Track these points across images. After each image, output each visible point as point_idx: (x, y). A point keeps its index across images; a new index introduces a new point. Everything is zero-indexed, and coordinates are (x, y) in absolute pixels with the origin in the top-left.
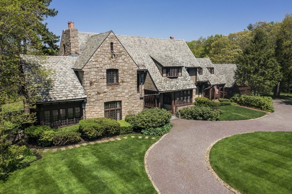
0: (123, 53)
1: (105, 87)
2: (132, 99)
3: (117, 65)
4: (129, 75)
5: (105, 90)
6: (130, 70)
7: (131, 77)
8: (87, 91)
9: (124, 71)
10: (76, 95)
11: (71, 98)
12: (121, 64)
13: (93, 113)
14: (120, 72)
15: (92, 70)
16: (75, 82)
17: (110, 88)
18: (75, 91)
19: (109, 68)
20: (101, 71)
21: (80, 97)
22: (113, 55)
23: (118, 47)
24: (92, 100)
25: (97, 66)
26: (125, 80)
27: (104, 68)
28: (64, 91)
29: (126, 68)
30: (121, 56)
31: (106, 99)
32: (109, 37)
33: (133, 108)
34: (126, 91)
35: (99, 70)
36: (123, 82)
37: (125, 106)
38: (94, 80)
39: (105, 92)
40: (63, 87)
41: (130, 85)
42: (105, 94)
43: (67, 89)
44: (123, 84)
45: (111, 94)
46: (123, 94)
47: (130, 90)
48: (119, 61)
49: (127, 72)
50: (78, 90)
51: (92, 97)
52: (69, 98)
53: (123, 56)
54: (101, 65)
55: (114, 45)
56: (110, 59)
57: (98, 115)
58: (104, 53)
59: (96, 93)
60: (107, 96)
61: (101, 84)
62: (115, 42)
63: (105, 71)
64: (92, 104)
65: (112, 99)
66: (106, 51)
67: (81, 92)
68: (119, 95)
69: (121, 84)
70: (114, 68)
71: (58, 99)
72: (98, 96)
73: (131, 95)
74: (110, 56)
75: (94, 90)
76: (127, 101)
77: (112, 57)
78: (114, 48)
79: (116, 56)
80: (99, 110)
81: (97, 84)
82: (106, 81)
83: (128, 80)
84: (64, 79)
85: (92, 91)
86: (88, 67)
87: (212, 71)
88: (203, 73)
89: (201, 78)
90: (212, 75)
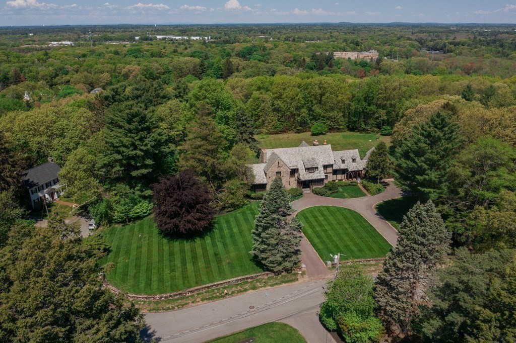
3: (280, 170)
6: (286, 171)
7: (287, 174)
8: (267, 180)
9: (283, 172)
14: (281, 173)
15: (270, 172)
16: (264, 176)
18: (263, 180)
19: (277, 171)
20: (273, 173)
21: (264, 183)
22: (279, 166)
23: (281, 163)
25: (272, 171)
28: (259, 180)
30: (282, 166)
32: (277, 160)
38: (270, 176)
40: (259, 178)
41: (286, 177)
43: (261, 179)
44: (283, 177)
47: (286, 179)
48: (281, 168)
52: (261, 183)
54: (274, 170)
56: (277, 168)
63: (275, 173)
64: (268, 185)
66: (276, 165)
67: (265, 181)
71: (257, 183)
75: (270, 179)
78: (279, 164)
81: (272, 177)
83: (285, 175)
84: (260, 175)
87: (354, 160)
88: (346, 162)
89: (343, 166)
90: (354, 164)
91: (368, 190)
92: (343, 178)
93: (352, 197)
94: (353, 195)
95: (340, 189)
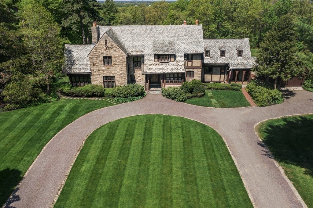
0: (114, 46)
1: (103, 67)
2: (123, 76)
3: (110, 54)
4: (119, 61)
5: (103, 69)
6: (120, 57)
7: (121, 62)
8: (92, 69)
9: (115, 57)
10: (85, 70)
11: (82, 72)
12: (113, 53)
13: (96, 81)
14: (112, 58)
15: (94, 56)
16: (88, 62)
17: (106, 68)
18: (86, 68)
19: (105, 55)
20: (99, 57)
21: (87, 72)
22: (107, 47)
23: (111, 42)
24: (95, 74)
25: (97, 54)
26: (117, 64)
27: (101, 55)
28: (80, 68)
29: (117, 56)
30: (113, 48)
31: (104, 74)
32: (103, 36)
33: (123, 82)
34: (118, 70)
35: (98, 57)
36: (115, 64)
37: (117, 80)
38: (95, 63)
39: (103, 70)
40: (80, 65)
41: (121, 67)
42: (103, 71)
43: (82, 67)
44: (115, 66)
45: (107, 72)
46: (115, 72)
47: (121, 70)
48: (112, 51)
49: (118, 58)
50: (87, 68)
51: (95, 72)
52: (81, 72)
53: (115, 48)
54: (100, 54)
55: (107, 41)
56: (105, 50)
57: (99, 83)
58: (101, 47)
59: (97, 70)
60: (105, 73)
61: (100, 65)
62: (108, 39)
63: (103, 57)
64: (95, 76)
65: (108, 75)
66: (102, 45)
67: (89, 69)
68: (112, 73)
69: (114, 65)
70: (108, 56)
71: (75, 72)
72: (99, 72)
73: (122, 73)
74: (105, 48)
75: (96, 68)
76: (119, 77)
77: (106, 49)
78: (108, 43)
79: (109, 48)
80: (99, 80)
81: (97, 65)
82: (103, 64)
83: (119, 63)
84: (83, 60)
85: (94, 69)
86: (91, 55)
87: (240, 53)
88: (227, 55)
89: (221, 61)
90: (239, 58)
91: (254, 98)
92: (222, 79)
93: (223, 106)
94: (227, 103)
95: (210, 93)
